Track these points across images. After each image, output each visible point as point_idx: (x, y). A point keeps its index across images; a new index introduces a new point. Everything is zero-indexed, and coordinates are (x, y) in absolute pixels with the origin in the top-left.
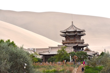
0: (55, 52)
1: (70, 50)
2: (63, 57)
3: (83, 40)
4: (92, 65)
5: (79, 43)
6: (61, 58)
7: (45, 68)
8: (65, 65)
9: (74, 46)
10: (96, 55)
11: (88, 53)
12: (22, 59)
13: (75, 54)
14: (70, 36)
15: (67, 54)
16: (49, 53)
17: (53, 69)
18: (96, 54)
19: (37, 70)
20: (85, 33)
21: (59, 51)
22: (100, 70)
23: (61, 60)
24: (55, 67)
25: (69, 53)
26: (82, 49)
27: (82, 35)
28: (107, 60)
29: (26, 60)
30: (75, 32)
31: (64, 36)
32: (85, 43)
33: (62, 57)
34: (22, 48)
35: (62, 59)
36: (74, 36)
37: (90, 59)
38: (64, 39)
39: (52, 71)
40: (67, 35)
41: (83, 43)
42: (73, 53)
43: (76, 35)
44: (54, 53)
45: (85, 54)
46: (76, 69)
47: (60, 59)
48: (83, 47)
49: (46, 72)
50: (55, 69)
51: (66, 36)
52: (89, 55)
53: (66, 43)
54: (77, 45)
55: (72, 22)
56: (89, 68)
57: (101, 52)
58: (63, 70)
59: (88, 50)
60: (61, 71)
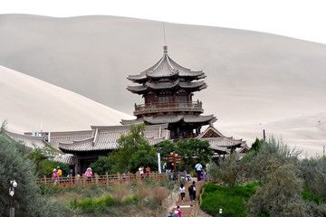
0: (110, 142)
1: (157, 135)
2: (135, 156)
3: (200, 104)
4: (226, 180)
5: (187, 113)
6: (130, 161)
7: (79, 193)
8: (140, 182)
9: (170, 124)
10: (237, 149)
11: (214, 144)
13: (172, 146)
14: (158, 92)
15: (148, 148)
16: (93, 144)
17: (104, 197)
18: (239, 146)
19: (53, 200)
20: (205, 80)
21: (123, 139)
22: (248, 196)
23: (130, 167)
24: (109, 191)
25: (155, 146)
26: (194, 131)
27: (197, 89)
28: (270, 164)
29: (16, 171)
30: (173, 78)
31: (139, 93)
32: (206, 113)
33: (132, 158)
34: (2, 130)
35: (133, 163)
36: (172, 92)
37: (217, 163)
38: (140, 100)
39: (100, 203)
40: (149, 89)
41: (197, 113)
42: (167, 145)
43: (178, 88)
44: (109, 146)
45: (205, 147)
46: (175, 195)
47: (127, 163)
48: (198, 125)
49: (80, 205)
50: (112, 196)
51: (145, 93)
52: (216, 151)
53: (146, 115)
54: (182, 120)
55: (165, 48)
56: (215, 189)
57: (254, 141)
58: (135, 199)
59: (213, 134)
60: (128, 202)
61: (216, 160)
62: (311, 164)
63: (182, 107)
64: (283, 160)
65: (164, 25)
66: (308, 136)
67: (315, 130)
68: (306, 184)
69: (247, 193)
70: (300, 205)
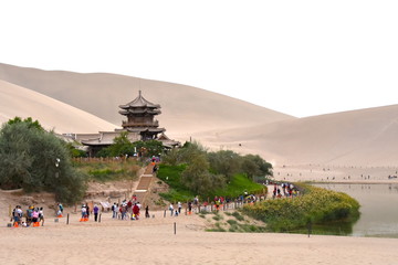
0: (109, 141)
1: (134, 138)
2: (122, 148)
3: (157, 122)
4: (170, 162)
5: (150, 126)
7: (92, 167)
8: (125, 162)
9: (141, 132)
11: (164, 144)
12: (52, 151)
13: (142, 144)
14: (135, 115)
15: (130, 144)
16: (100, 141)
17: (106, 169)
18: (177, 145)
19: (79, 170)
20: (161, 110)
21: (116, 139)
22: (182, 171)
23: (120, 154)
24: (108, 166)
25: (134, 143)
26: (154, 136)
27: (156, 114)
28: (194, 154)
29: (59, 154)
30: (144, 108)
31: (125, 115)
32: (160, 127)
33: (120, 149)
34: (52, 132)
36: (143, 115)
37: (166, 153)
38: (126, 119)
39: (103, 172)
40: (131, 113)
41: (156, 127)
42: (140, 143)
43: (146, 113)
44: (108, 143)
45: (160, 144)
46: (143, 169)
48: (156, 133)
49: (93, 173)
50: (110, 169)
51: (128, 115)
52: (166, 147)
53: (129, 127)
54: (147, 130)
55: (140, 91)
56: (165, 167)
57: (185, 142)
58: (122, 171)
59: (164, 138)
60: (118, 172)
62: (213, 154)
63: (148, 123)
64: (200, 152)
65: (139, 79)
66: (211, 140)
67: (214, 137)
68: (211, 165)
69: (182, 168)
70: (207, 175)
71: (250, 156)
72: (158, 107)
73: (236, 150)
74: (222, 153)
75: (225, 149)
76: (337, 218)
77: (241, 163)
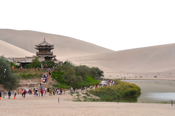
0: (30, 61)
1: (42, 59)
2: (36, 64)
3: (52, 53)
4: (58, 70)
7: (22, 73)
8: (37, 70)
9: (45, 57)
11: (55, 62)
12: (2, 66)
14: (42, 49)
15: (39, 62)
16: (26, 61)
17: (28, 74)
18: (61, 63)
19: (15, 74)
21: (33, 60)
23: (34, 67)
24: (29, 72)
25: (41, 62)
27: (52, 49)
28: (68, 67)
29: (6, 67)
30: (46, 46)
32: (54, 55)
33: (35, 65)
34: (3, 57)
36: (46, 49)
38: (38, 51)
41: (52, 55)
42: (44, 62)
44: (29, 62)
45: (53, 63)
48: (52, 58)
49: (22, 76)
50: (30, 74)
51: (39, 49)
52: (56, 64)
53: (39, 55)
54: (48, 56)
55: (44, 39)
56: (55, 73)
57: (65, 62)
58: (36, 74)
59: (55, 60)
60: (34, 75)
61: (56, 66)
63: (48, 53)
64: (71, 66)
65: (44, 33)
66: (77, 61)
67: (78, 59)
68: (76, 72)
69: (63, 73)
70: (74, 76)
71: (94, 68)
72: (53, 46)
73: (87, 65)
74: (81, 66)
75: (82, 65)
76: (131, 95)
77: (89, 71)
